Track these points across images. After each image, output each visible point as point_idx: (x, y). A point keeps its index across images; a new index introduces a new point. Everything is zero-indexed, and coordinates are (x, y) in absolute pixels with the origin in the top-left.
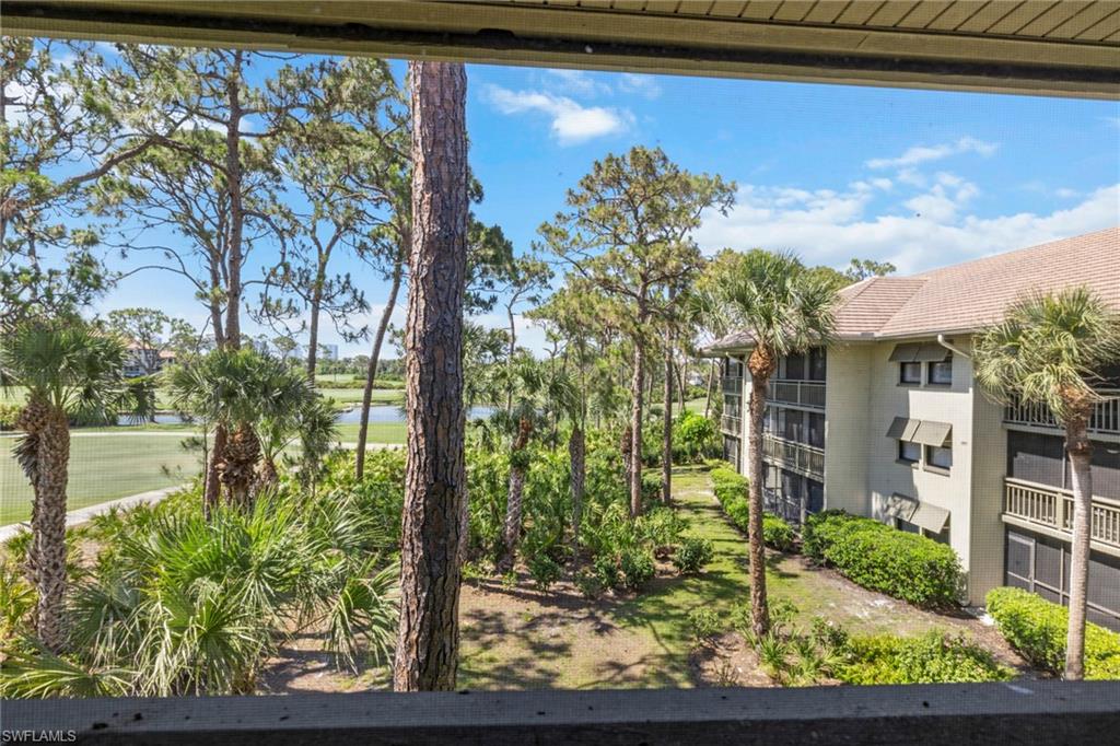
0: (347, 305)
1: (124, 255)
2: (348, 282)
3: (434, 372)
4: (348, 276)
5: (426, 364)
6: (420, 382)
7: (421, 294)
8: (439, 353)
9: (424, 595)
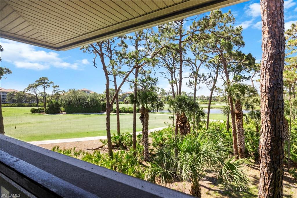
0: (211, 81)
1: (155, 75)
2: (211, 75)
3: (274, 100)
4: (211, 73)
5: (271, 97)
6: (268, 103)
7: (268, 74)
8: (275, 93)
9: (271, 174)
